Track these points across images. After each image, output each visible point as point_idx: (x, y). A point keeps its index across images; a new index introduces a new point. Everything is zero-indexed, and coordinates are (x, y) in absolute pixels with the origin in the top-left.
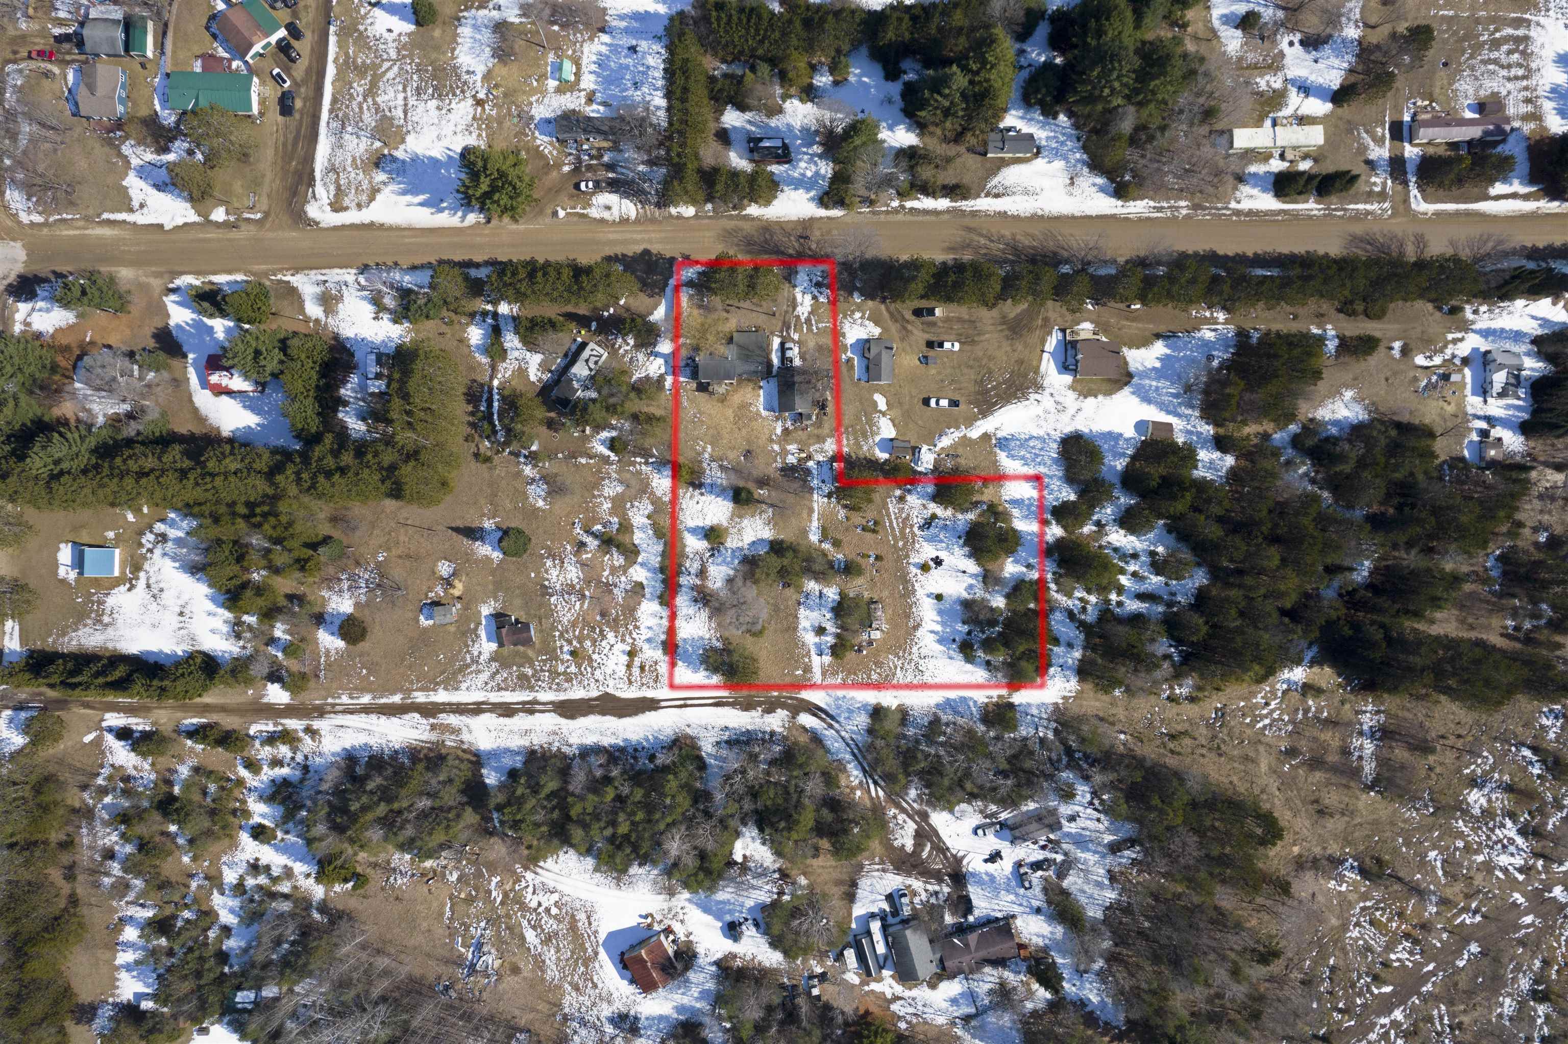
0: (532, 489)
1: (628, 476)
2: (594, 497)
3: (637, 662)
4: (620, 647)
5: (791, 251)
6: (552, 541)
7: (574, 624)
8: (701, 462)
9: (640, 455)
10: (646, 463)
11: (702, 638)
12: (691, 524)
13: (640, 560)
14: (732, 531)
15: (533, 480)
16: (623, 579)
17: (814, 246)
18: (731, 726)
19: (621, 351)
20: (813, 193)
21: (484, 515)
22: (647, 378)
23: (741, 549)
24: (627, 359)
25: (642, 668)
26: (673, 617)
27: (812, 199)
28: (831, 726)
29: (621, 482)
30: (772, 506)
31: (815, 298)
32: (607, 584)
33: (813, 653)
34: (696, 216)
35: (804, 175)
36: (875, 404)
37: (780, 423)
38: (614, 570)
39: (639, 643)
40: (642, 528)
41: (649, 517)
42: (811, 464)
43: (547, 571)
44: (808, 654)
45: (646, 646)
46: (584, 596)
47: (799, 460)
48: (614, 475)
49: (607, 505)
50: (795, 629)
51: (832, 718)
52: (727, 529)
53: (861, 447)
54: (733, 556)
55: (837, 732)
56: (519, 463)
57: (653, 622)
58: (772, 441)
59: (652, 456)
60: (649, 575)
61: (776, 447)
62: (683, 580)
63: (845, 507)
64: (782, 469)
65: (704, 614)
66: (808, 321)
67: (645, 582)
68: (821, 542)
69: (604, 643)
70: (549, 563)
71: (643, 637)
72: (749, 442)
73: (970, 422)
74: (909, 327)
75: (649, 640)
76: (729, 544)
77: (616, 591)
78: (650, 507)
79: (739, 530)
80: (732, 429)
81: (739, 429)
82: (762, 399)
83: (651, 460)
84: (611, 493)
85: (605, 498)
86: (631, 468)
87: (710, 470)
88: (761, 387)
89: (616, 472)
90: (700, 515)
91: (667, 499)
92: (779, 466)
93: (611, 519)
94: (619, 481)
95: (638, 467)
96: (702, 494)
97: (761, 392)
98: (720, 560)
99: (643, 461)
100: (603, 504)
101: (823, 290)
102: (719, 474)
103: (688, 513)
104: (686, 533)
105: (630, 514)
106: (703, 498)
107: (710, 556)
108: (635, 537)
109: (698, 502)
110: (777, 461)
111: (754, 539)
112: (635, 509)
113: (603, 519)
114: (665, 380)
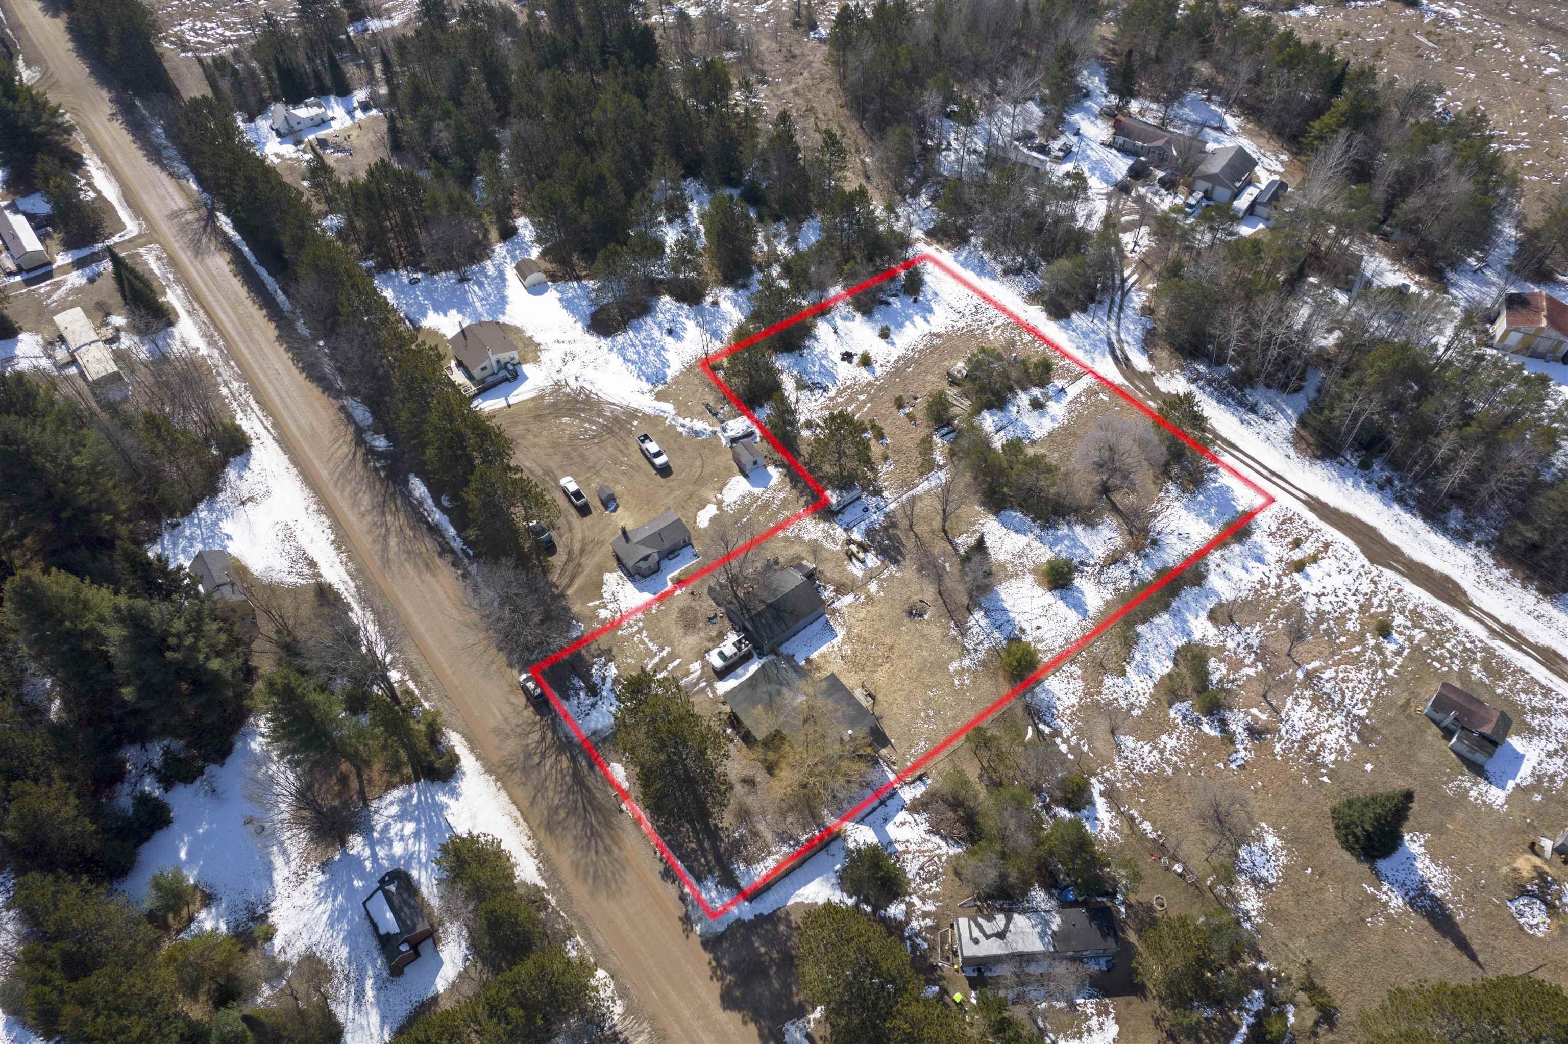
0: (1270, 873)
1: (1099, 744)
2: (1176, 769)
3: (1297, 555)
4: (1305, 585)
5: (565, 764)
6: (1297, 778)
7: (1355, 660)
8: (983, 664)
9: (1055, 752)
10: (1057, 733)
11: (1186, 507)
12: (1073, 617)
13: (1186, 642)
14: (1029, 564)
15: (1256, 881)
16: (1230, 644)
17: (536, 736)
18: (1235, 420)
19: (930, 907)
20: (442, 798)
21: (1389, 918)
22: (934, 830)
23: (1040, 538)
24: (936, 888)
25: (1297, 544)
26: (1202, 554)
27: (454, 793)
28: (1120, 341)
29: (1118, 748)
30: (951, 542)
32: (1259, 658)
33: (1069, 398)
34: (603, 963)
35: (417, 835)
36: (713, 520)
37: (837, 604)
38: (1236, 665)
39: (1277, 569)
40: (1144, 669)
41: (1123, 673)
42: (857, 536)
43: (1341, 752)
44: (1075, 400)
45: (1271, 558)
46: (1308, 675)
47: (864, 548)
48: (1119, 765)
49: (1169, 741)
50: (1063, 428)
51: (1110, 345)
52: (1034, 571)
53: (785, 501)
54: (1058, 540)
55: (1118, 333)
56: (1259, 929)
57: (1236, 572)
58: (870, 599)
59: (1039, 733)
60: (1190, 617)
61: (873, 588)
62: (1147, 573)
63: (873, 469)
64: (896, 562)
65: (1159, 524)
66: (659, 669)
67: (1203, 615)
68: (940, 467)
69: (1328, 608)
70: (1329, 758)
71: (1266, 569)
72: (898, 624)
73: (655, 420)
74: (577, 546)
75: (1260, 559)
76: (1049, 556)
77: (1256, 642)
78: (1108, 681)
79: (1020, 557)
80: (900, 657)
81: (891, 648)
82: (824, 649)
83: (1047, 730)
84: (1147, 748)
85: (1162, 752)
86: (1086, 748)
87: (981, 643)
88: (808, 661)
89: (1113, 766)
90: (1050, 613)
91: (1074, 668)
92: (894, 569)
93: (1179, 721)
94: (1120, 751)
95: (1074, 740)
96: (1023, 631)
97: (814, 656)
98: (1079, 552)
99: (1058, 741)
100: (1174, 748)
101: (596, 679)
102: (976, 630)
103: (1064, 630)
104: (1091, 614)
105: (1146, 701)
106: (1025, 625)
107: (1088, 565)
108: (1167, 671)
109: (1038, 628)
110: (891, 575)
111: (1013, 534)
112: (1132, 699)
113: (1191, 733)
114: (914, 799)
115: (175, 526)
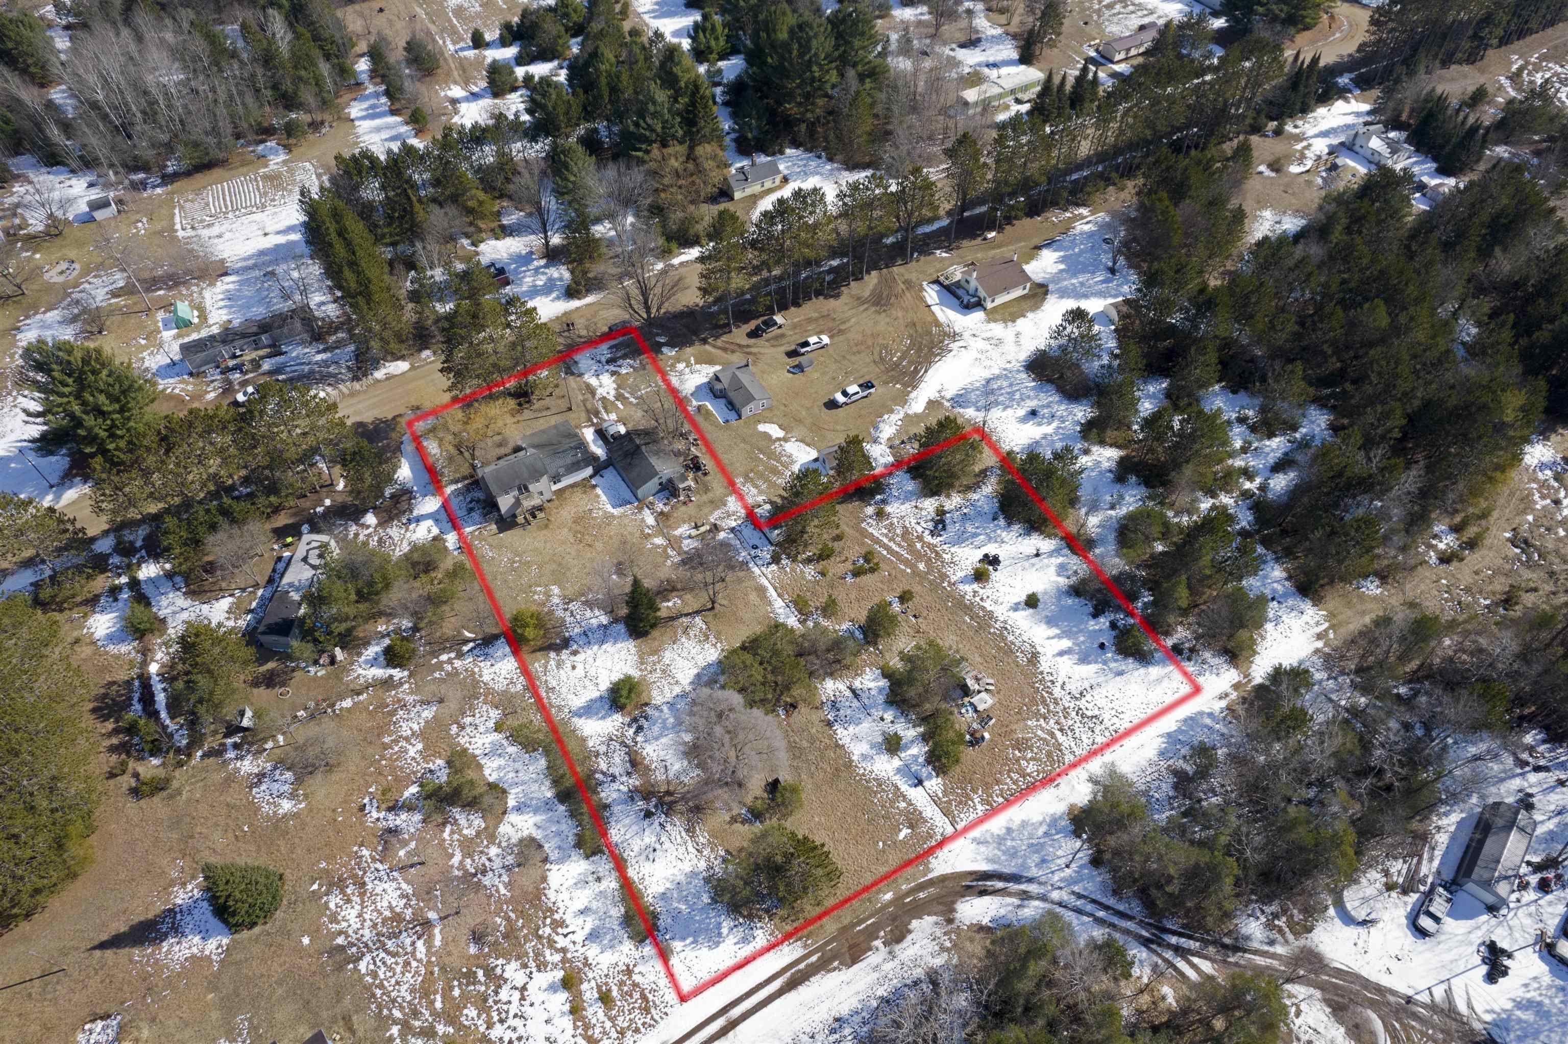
0: (261, 793)
1: (436, 688)
2: (386, 747)
3: (589, 991)
4: (542, 979)
5: (558, 348)
6: (330, 858)
7: (425, 991)
8: (551, 612)
9: (444, 650)
10: (460, 655)
11: (693, 874)
12: (578, 702)
13: (511, 802)
14: (652, 678)
15: (261, 776)
16: (493, 851)
17: (584, 333)
18: (844, 1010)
19: (361, 539)
20: (555, 294)
21: (172, 883)
22: (414, 551)
23: (684, 695)
24: (373, 543)
25: (605, 998)
26: (620, 865)
27: (558, 298)
28: (1025, 896)
29: (426, 703)
30: (698, 612)
31: (613, 373)
32: (468, 876)
33: (904, 788)
34: (413, 368)
35: (534, 286)
36: (766, 436)
37: (647, 512)
38: (468, 847)
39: (577, 952)
40: (495, 751)
41: (498, 728)
42: (722, 535)
43: (334, 919)
44: (899, 794)
45: (592, 952)
46: (427, 924)
47: (702, 539)
48: (410, 699)
49: (414, 749)
50: (849, 764)
51: (1015, 878)
52: (641, 678)
54: (676, 712)
55: (1043, 898)
56: (225, 763)
57: (583, 898)
58: (647, 537)
59: (466, 641)
60: (539, 818)
61: (659, 541)
62: (609, 793)
63: (809, 561)
64: (684, 562)
65: (676, 829)
66: (619, 397)
67: (538, 835)
68: (802, 622)
69: (504, 995)
70: (334, 901)
71: (579, 937)
72: (613, 553)
73: (902, 399)
74: (753, 350)
75: (593, 936)
76: (658, 698)
77: (487, 881)
78: (495, 714)
79: (664, 672)
80: (578, 551)
81: (590, 546)
82: (603, 498)
83: (465, 648)
84: (416, 727)
85: (407, 739)
86: (437, 675)
87: (572, 615)
88: (594, 487)
89: (412, 693)
90: (587, 683)
91: (519, 687)
92: (677, 559)
93: (431, 765)
94: (422, 703)
95: (448, 668)
96: (575, 653)
97: (599, 491)
98: (656, 729)
99: (453, 655)
100: (406, 751)
101: (620, 362)
102: (588, 613)
103: (564, 690)
104: (575, 720)
105: (462, 741)
106: (580, 658)
107: (636, 733)
108: (487, 772)
109: (574, 667)
110: (668, 557)
111: (695, 671)
112: (468, 730)
113: (414, 773)
114: (445, 541)
115: (819, 157)
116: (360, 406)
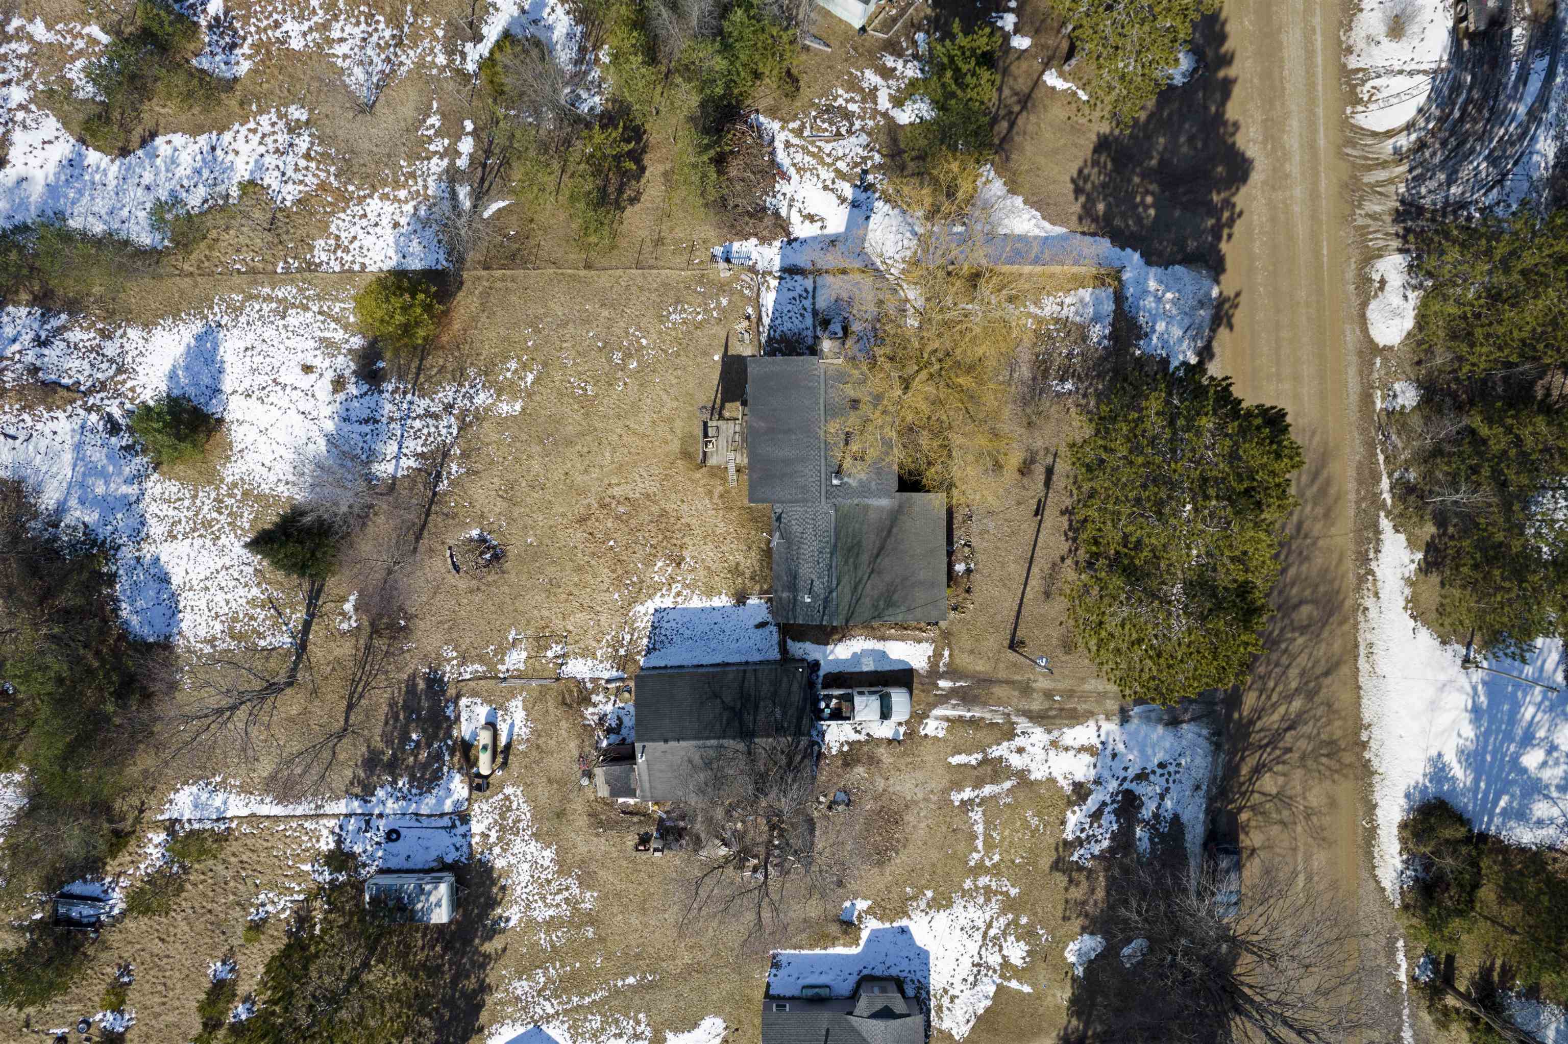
1: (408, 111)
5: (1250, 700)
8: (459, 376)
9: (485, 149)
10: (452, 176)
12: (231, 345)
13: (93, 157)
14: (206, 497)
17: (1268, 783)
19: (871, 78)
20: (1458, 771)
22: (774, 172)
23: (139, 535)
24: (842, 97)
27: (1439, 771)
29: (382, 84)
30: (302, 647)
31: (1080, 792)
34: (1370, 349)
35: (1528, 740)
37: (607, 672)
40: (210, 164)
41: (250, 187)
42: (459, 788)
47: (466, 748)
48: (408, 59)
49: (296, 33)
52: (212, 478)
53: (524, 972)
54: (108, 505)
58: (541, 642)
59: (480, 196)
60: (34, 189)
61: (516, 659)
63: (303, 918)
64: (435, 683)
66: (994, 769)
68: (171, 826)
72: (535, 554)
76: (155, 485)
78: (290, 194)
79: (207, 524)
80: (583, 492)
81: (583, 520)
82: (697, 602)
83: (463, 192)
84: (341, 50)
85: (325, 27)
86: (434, 120)
87: (428, 414)
88: (741, 599)
89: (421, 64)
90: (261, 380)
91: (320, 255)
92: (449, 672)
93: (246, 49)
94: (386, 78)
95: (438, 145)
96: (339, 384)
97: (722, 601)
98: (98, 456)
99: (462, 163)
100: (300, 18)
101: (1109, 823)
102: (413, 445)
103: (269, 333)
104: (197, 327)
105: (264, 120)
106: (324, 388)
107: (110, 418)
108: (178, 139)
109: (307, 369)
110: (464, 660)
111: (176, 580)
112: (283, 138)
113: (246, 19)
114: (764, 240)
116: (1298, 192)
